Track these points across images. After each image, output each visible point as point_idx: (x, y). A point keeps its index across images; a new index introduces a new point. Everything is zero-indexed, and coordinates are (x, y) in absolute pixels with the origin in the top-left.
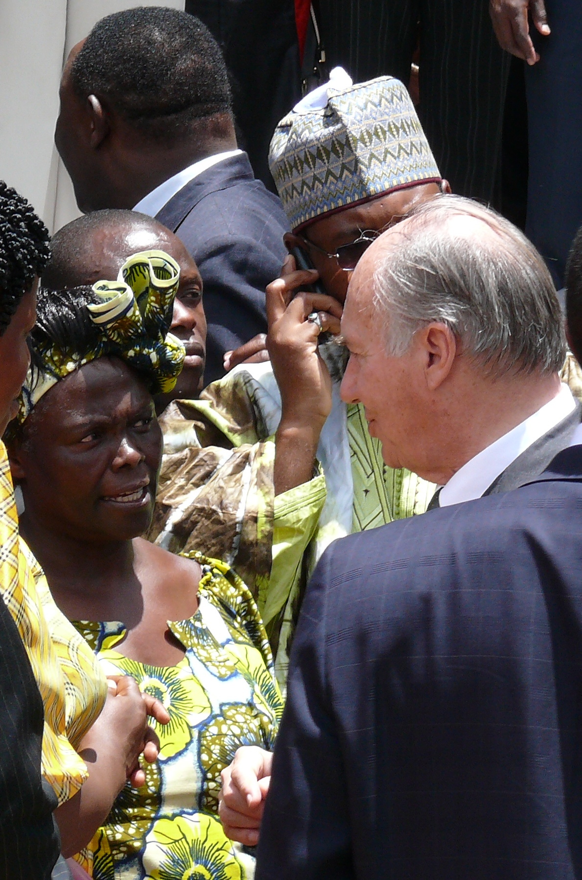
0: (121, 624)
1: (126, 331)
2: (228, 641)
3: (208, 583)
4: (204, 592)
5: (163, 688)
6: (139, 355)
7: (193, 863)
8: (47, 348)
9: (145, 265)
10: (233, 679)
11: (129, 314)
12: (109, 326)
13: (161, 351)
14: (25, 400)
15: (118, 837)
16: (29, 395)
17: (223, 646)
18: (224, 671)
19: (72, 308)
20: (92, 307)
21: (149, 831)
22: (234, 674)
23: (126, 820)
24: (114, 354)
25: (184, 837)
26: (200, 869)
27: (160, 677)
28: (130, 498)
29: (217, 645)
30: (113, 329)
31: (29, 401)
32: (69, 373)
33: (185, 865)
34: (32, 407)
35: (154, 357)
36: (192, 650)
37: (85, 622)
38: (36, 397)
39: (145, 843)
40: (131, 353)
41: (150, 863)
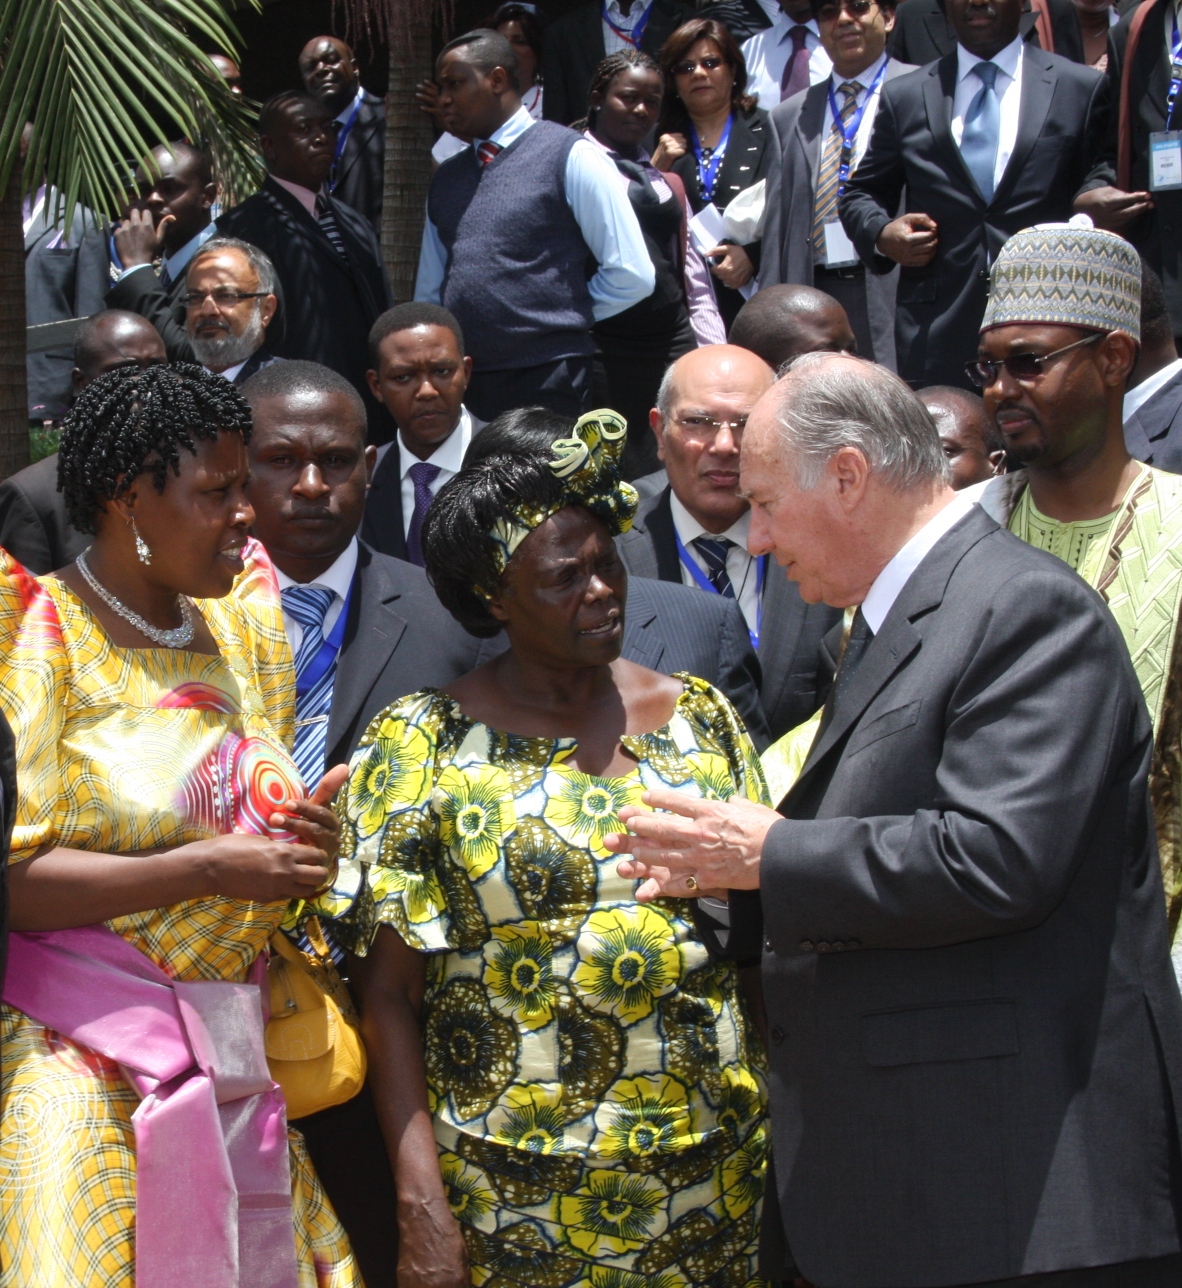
0: (573, 739)
1: (585, 482)
2: (691, 751)
3: (686, 700)
4: (679, 708)
5: (607, 796)
6: (599, 502)
7: (626, 950)
8: (517, 504)
9: (595, 423)
10: (687, 785)
11: (587, 466)
12: (570, 479)
13: (618, 496)
14: (503, 552)
15: (553, 928)
16: (505, 546)
17: (684, 755)
18: (678, 778)
19: (535, 467)
20: (553, 464)
21: (584, 922)
22: (689, 780)
23: (562, 915)
24: (575, 503)
25: (620, 926)
26: (634, 955)
27: (605, 787)
28: (603, 629)
29: (678, 755)
30: (574, 481)
31: (506, 552)
32: (539, 524)
33: (618, 951)
34: (509, 557)
35: (612, 502)
36: (647, 760)
37: (541, 739)
38: (512, 549)
39: (579, 933)
40: (591, 501)
41: (584, 949)
